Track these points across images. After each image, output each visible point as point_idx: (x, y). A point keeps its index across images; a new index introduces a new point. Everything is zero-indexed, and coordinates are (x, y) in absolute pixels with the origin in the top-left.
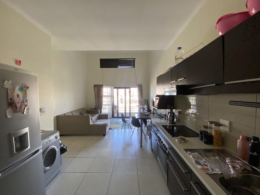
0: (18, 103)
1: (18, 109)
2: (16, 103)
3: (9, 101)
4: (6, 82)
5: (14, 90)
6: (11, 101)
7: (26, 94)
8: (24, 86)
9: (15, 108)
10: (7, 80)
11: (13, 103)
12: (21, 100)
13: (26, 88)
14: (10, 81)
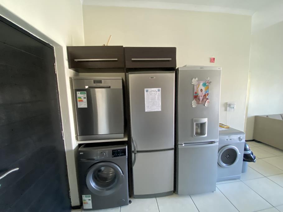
0: (201, 96)
1: (201, 101)
2: (199, 96)
3: (195, 95)
4: (194, 79)
5: (199, 85)
6: (196, 95)
7: (208, 88)
8: (207, 82)
9: (198, 100)
10: (194, 78)
11: (197, 96)
12: (204, 94)
13: (209, 83)
14: (197, 78)
